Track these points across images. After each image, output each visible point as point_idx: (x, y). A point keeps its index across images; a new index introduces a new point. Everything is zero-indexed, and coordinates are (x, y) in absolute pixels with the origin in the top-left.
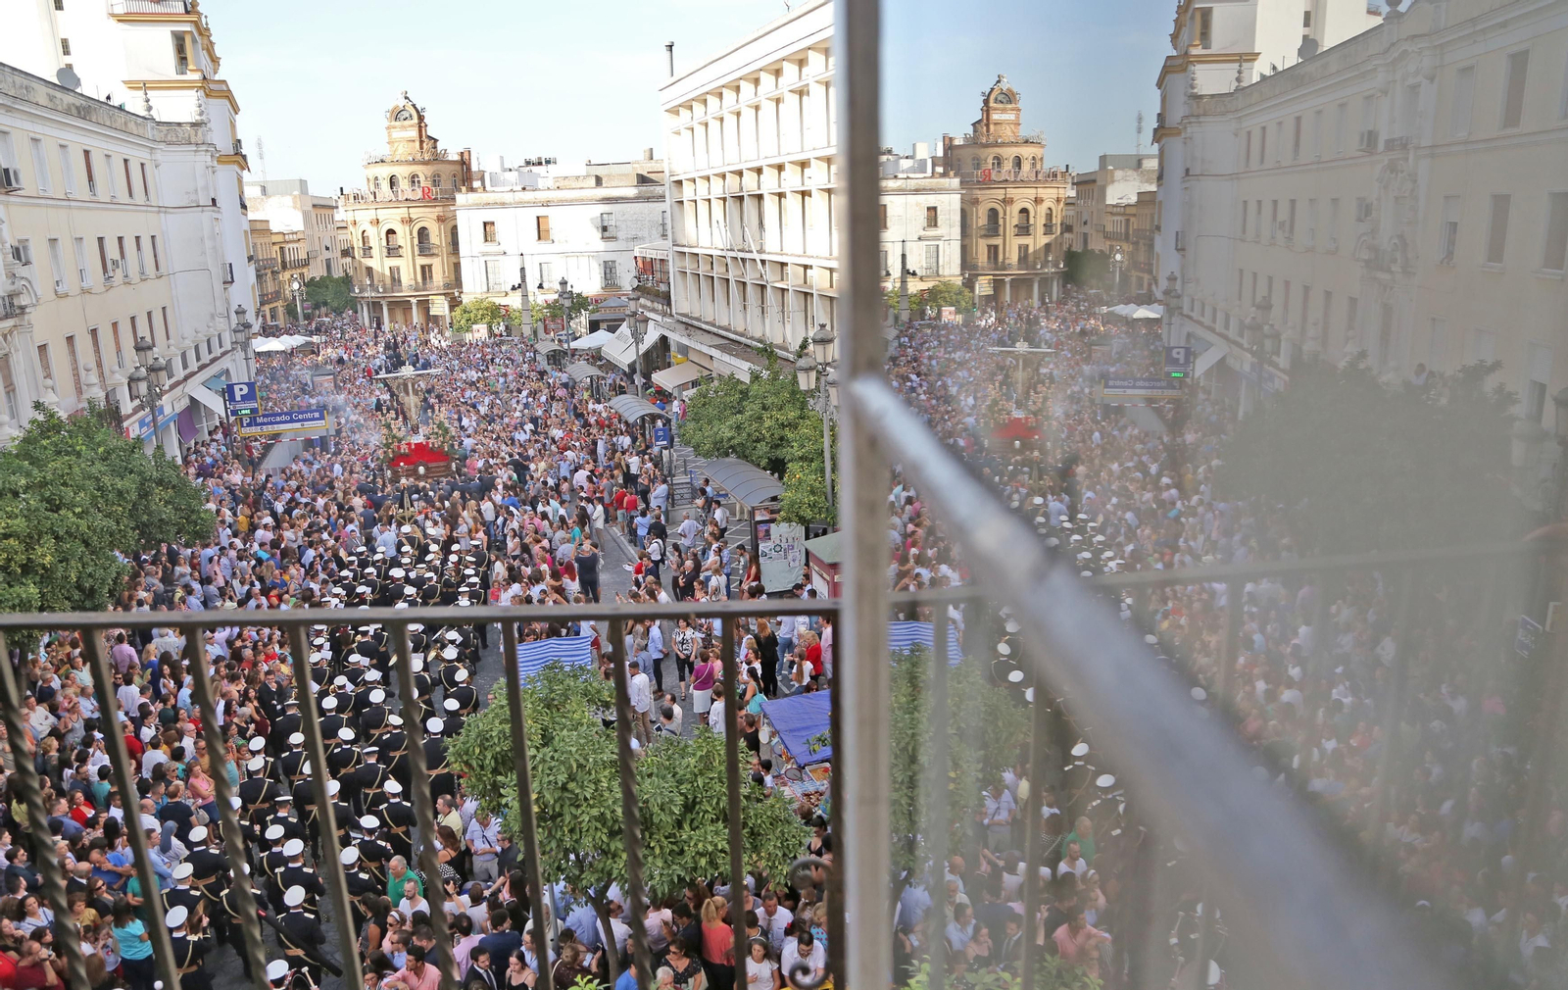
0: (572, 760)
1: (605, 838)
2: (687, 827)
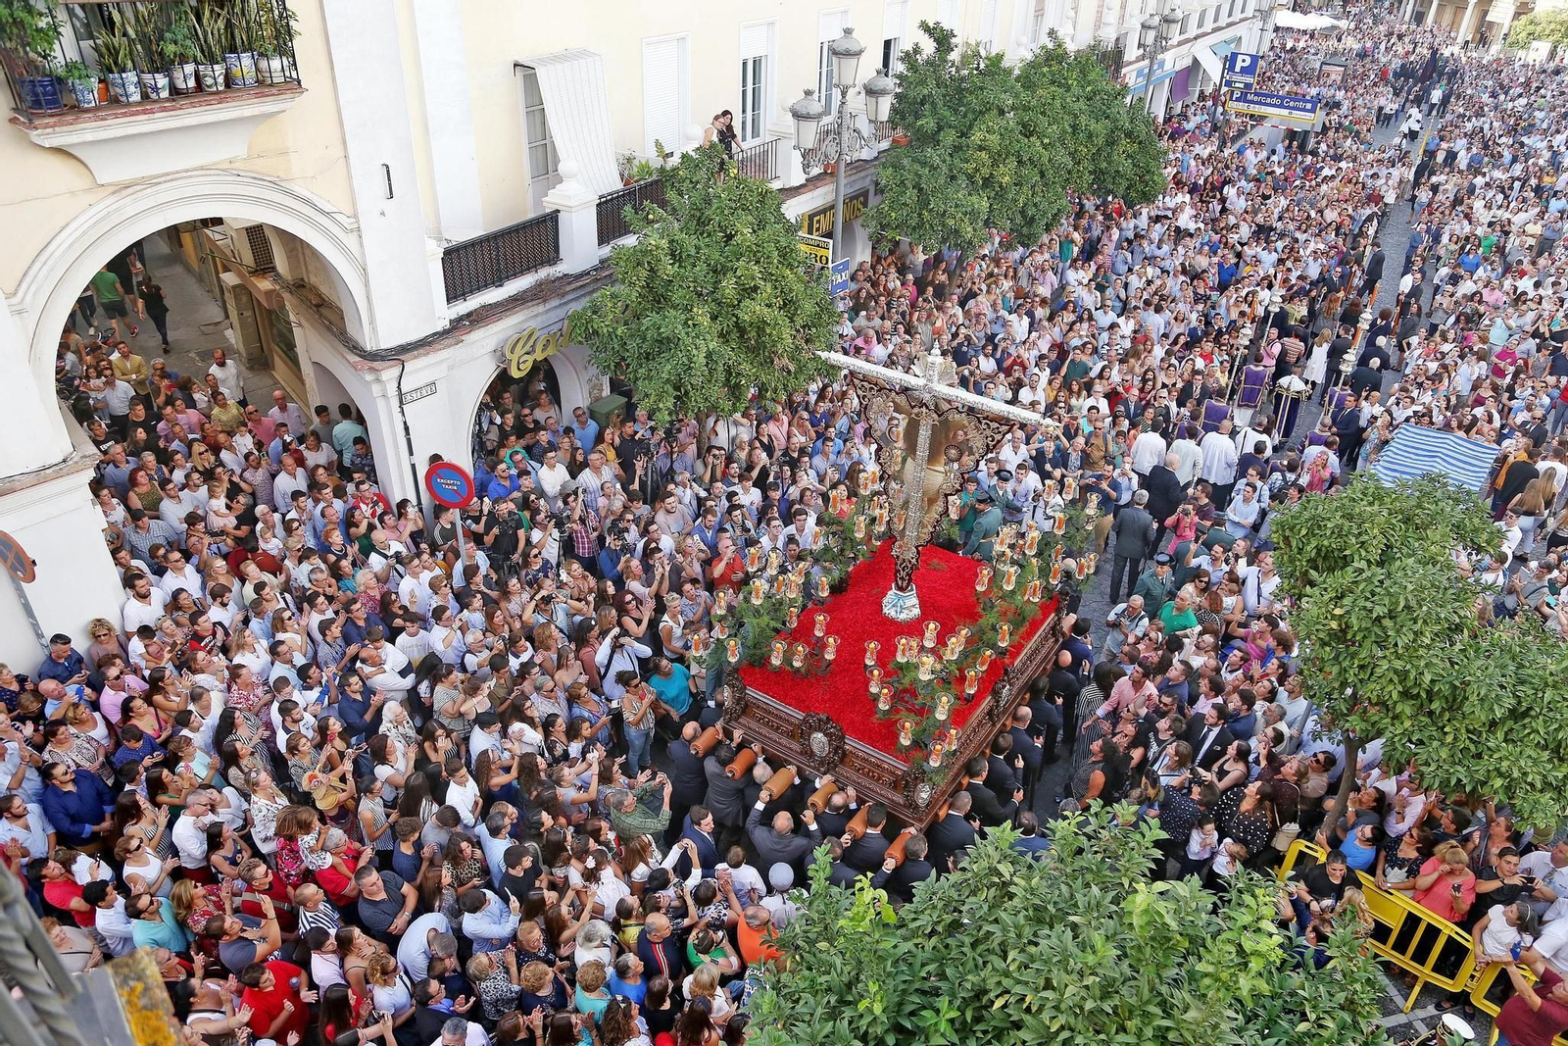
0: (1401, 598)
1: (1395, 696)
2: (1500, 735)
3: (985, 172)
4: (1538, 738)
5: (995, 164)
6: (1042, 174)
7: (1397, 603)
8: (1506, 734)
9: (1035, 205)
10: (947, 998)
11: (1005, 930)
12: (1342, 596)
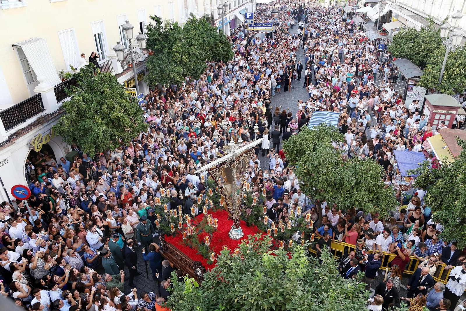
0: (321, 159)
1: (326, 186)
2: (355, 190)
3: (179, 59)
4: (364, 189)
5: (182, 56)
6: (197, 58)
7: (320, 160)
8: (356, 189)
9: (197, 67)
10: (221, 304)
11: (232, 279)
12: (306, 162)
